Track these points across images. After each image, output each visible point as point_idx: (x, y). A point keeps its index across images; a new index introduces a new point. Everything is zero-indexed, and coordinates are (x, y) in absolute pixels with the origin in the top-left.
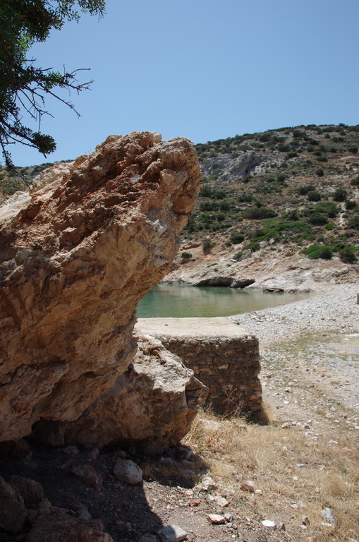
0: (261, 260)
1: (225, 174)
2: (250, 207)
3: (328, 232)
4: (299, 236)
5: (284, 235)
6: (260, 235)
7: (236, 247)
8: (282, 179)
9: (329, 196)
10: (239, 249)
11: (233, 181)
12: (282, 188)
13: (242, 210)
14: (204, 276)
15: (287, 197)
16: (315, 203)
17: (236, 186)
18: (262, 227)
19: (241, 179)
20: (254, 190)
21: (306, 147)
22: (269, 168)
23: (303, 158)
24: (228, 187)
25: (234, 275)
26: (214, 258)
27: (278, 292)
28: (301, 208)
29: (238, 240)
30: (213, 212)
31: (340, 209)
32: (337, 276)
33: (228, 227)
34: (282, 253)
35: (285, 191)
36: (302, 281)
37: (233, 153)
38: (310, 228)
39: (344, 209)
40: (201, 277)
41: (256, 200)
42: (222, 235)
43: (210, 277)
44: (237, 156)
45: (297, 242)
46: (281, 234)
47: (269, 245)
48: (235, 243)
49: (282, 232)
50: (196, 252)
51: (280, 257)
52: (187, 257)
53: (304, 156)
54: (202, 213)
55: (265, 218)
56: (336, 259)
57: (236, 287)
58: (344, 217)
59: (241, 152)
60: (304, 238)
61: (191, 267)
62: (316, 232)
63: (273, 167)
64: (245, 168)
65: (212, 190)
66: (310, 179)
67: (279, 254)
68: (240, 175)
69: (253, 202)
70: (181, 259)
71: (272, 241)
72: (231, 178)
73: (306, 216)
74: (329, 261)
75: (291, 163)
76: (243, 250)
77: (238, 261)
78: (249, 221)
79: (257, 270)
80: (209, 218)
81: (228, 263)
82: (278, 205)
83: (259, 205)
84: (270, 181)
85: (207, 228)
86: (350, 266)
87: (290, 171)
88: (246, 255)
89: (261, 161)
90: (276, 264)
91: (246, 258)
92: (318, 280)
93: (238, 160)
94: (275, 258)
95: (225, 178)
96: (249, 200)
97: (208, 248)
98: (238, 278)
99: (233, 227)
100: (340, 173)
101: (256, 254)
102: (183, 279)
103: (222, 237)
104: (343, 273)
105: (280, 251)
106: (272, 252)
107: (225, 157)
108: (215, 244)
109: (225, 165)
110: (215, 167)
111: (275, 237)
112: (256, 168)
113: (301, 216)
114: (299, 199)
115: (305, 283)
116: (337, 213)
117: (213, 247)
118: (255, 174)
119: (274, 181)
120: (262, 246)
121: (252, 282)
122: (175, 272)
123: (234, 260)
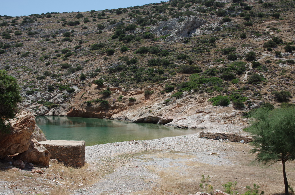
0: (182, 105)
1: (172, 35)
2: (184, 63)
3: (233, 85)
4: (212, 88)
5: (201, 87)
6: (185, 86)
7: (167, 95)
8: (213, 41)
9: (244, 56)
10: (169, 96)
11: (177, 41)
12: (211, 48)
13: (178, 66)
14: (141, 115)
15: (213, 56)
16: (231, 62)
17: (178, 46)
18: (188, 80)
19: (183, 40)
20: (190, 49)
21: (240, 12)
22: (206, 31)
23: (235, 22)
24: (172, 46)
25: (161, 115)
26: (151, 102)
27: (183, 128)
28: (221, 66)
29: (169, 90)
30: (157, 67)
31: (248, 67)
32: (226, 118)
33: (164, 79)
34: (197, 100)
35: (213, 51)
36: (202, 121)
37: (180, 18)
38: (221, 82)
39: (251, 68)
40: (140, 116)
41: (189, 58)
42: (159, 85)
43: (145, 116)
44: (182, 20)
45: (209, 93)
46: (199, 86)
47: (190, 94)
48: (167, 92)
49: (200, 85)
50: (139, 98)
51: (195, 104)
52: (132, 101)
53: (236, 20)
54: (149, 67)
55: (193, 73)
56: (231, 106)
57: (160, 124)
58: (249, 74)
59: (186, 17)
60: (215, 90)
61: (135, 109)
62: (224, 85)
63: (209, 29)
64: (187, 31)
65: (159, 49)
66: (234, 41)
67: (195, 101)
68: (183, 36)
69: (187, 60)
70: (128, 102)
71: (192, 91)
72: (176, 38)
73: (221, 72)
74: (226, 107)
75: (224, 26)
76: (171, 97)
77: (166, 105)
78: (181, 75)
79: (177, 112)
80: (153, 71)
81: (159, 107)
82: (205, 62)
83: (191, 63)
84: (204, 42)
85: (150, 80)
86: (238, 111)
87: (221, 34)
88: (172, 101)
89: (201, 24)
90: (190, 109)
91: (172, 103)
92: (212, 121)
93: (183, 24)
94: (191, 104)
95: (171, 39)
96: (184, 58)
97: (148, 95)
98: (163, 118)
99: (168, 80)
100: (258, 36)
101: (179, 101)
102: (128, 117)
103: (159, 87)
104: (231, 117)
105: (196, 99)
106: (190, 100)
107: (174, 21)
108: (153, 92)
109: (173, 27)
110: (165, 28)
111: (195, 89)
112: (197, 31)
113: (218, 73)
114: (221, 58)
115: (204, 123)
116: (244, 71)
117: (152, 94)
118: (195, 36)
119: (207, 42)
120: (184, 95)
121: (171, 120)
122: (124, 112)
123: (164, 105)
